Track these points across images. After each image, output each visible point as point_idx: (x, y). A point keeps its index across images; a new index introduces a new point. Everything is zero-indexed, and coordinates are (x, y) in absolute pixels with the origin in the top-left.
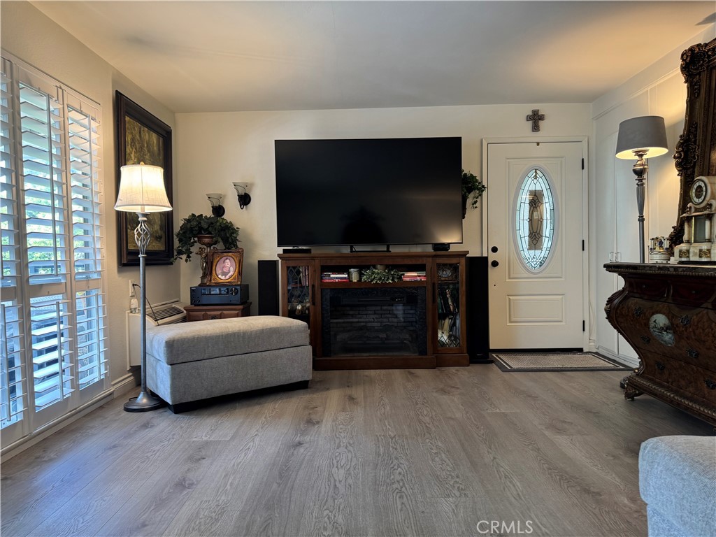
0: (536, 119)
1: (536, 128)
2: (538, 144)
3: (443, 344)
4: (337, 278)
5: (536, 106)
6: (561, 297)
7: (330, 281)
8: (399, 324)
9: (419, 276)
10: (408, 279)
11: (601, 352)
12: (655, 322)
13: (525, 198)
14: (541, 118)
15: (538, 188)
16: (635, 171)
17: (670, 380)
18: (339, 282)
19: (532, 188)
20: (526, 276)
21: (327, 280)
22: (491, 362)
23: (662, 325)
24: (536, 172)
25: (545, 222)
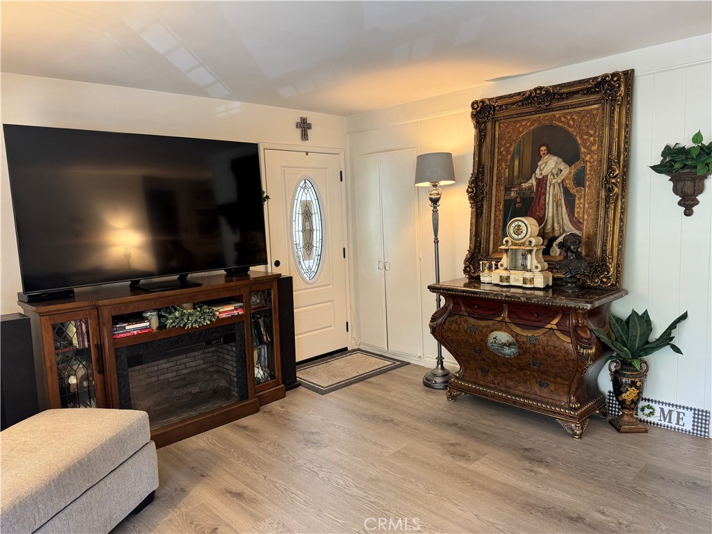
0: (304, 126)
1: (305, 136)
2: (307, 153)
3: (258, 381)
4: (135, 329)
5: (304, 114)
6: (330, 303)
7: (125, 335)
8: (199, 368)
9: (236, 309)
10: (224, 316)
11: (362, 347)
12: (495, 338)
13: (298, 209)
14: (309, 127)
15: (309, 199)
16: (431, 199)
17: (495, 381)
18: (138, 334)
19: (304, 199)
20: (304, 287)
21: (120, 334)
22: (300, 385)
23: (503, 341)
24: (305, 182)
25: (315, 232)
